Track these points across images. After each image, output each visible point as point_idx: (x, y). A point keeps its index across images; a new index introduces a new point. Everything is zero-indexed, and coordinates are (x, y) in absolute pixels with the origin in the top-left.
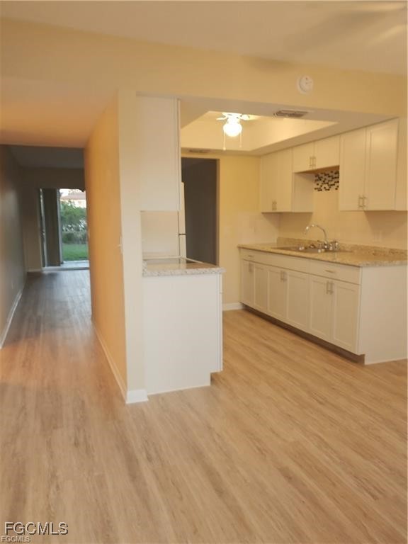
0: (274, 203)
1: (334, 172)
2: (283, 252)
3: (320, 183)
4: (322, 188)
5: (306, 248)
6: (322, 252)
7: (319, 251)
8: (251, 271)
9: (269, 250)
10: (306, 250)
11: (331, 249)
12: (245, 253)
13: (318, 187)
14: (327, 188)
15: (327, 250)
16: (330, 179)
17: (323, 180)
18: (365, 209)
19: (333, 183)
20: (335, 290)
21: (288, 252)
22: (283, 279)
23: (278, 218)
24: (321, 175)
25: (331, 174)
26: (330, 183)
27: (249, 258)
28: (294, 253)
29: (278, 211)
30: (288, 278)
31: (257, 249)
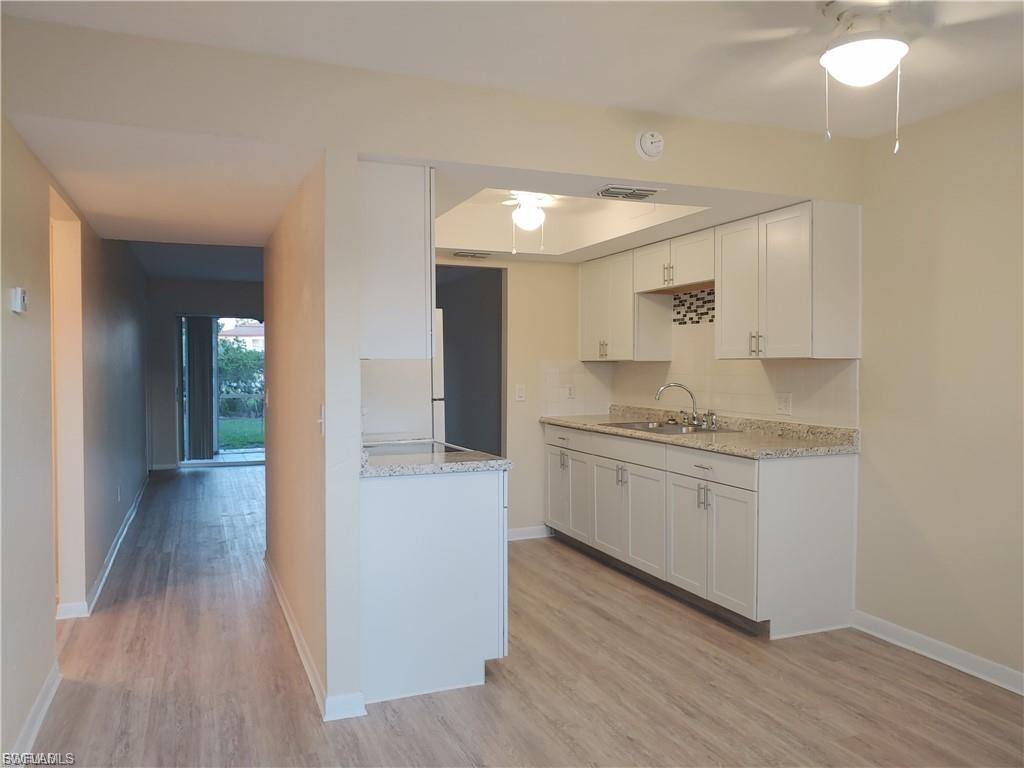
0: (603, 345)
1: (707, 291)
2: (620, 431)
3: (683, 310)
4: (686, 319)
5: (660, 425)
6: (688, 432)
7: (684, 430)
8: (563, 465)
9: (595, 428)
10: (661, 427)
11: (704, 427)
12: (554, 434)
13: (680, 316)
14: (696, 319)
15: (697, 429)
16: (700, 303)
17: (687, 304)
18: (761, 356)
19: (704, 310)
20: (713, 500)
21: (629, 432)
22: (621, 481)
23: (611, 370)
24: (683, 298)
25: (700, 296)
26: (700, 311)
27: (560, 443)
28: (639, 434)
29: (609, 358)
30: (630, 479)
31: (573, 425)
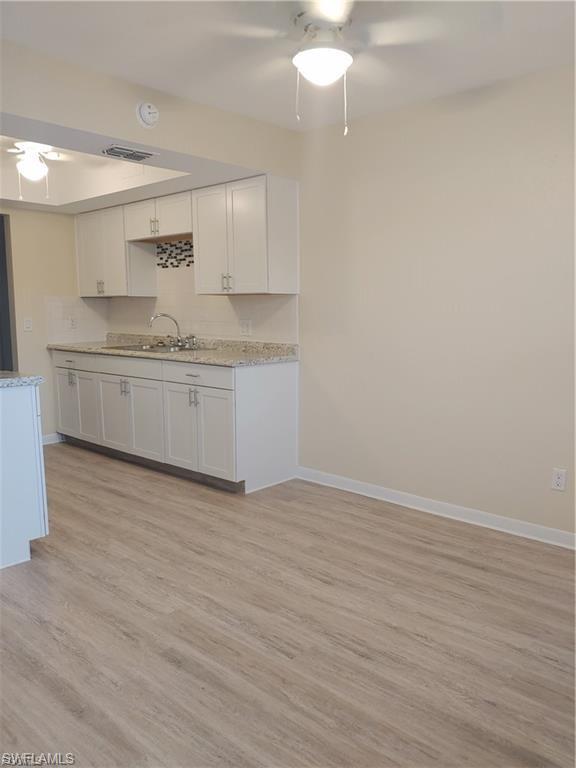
0: (100, 284)
1: (184, 241)
2: (122, 352)
3: (165, 256)
4: (168, 264)
5: (152, 347)
6: (175, 351)
7: (172, 349)
8: (72, 383)
9: (99, 351)
11: (187, 346)
12: (61, 359)
13: (163, 261)
14: (176, 263)
15: (182, 348)
16: (179, 251)
17: (168, 252)
18: (231, 292)
19: (182, 257)
20: (201, 399)
21: (129, 353)
22: (125, 392)
23: (106, 304)
24: (165, 247)
25: (179, 245)
26: (179, 257)
27: (67, 365)
28: (138, 353)
29: (106, 294)
30: (132, 390)
31: (79, 350)
